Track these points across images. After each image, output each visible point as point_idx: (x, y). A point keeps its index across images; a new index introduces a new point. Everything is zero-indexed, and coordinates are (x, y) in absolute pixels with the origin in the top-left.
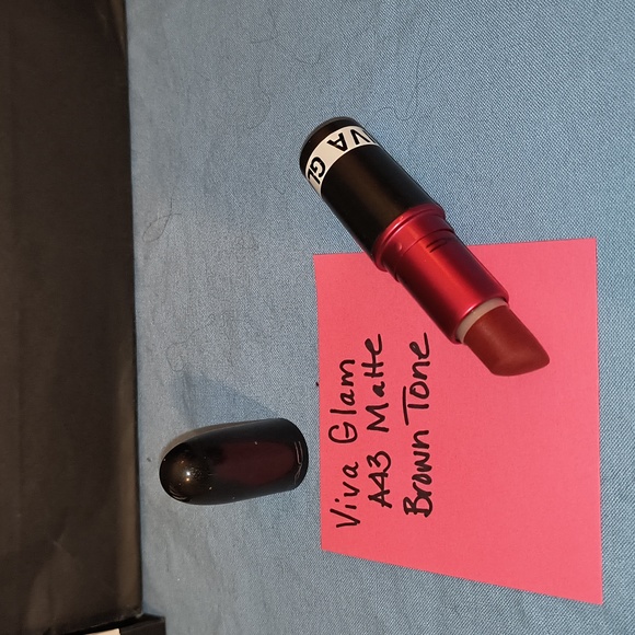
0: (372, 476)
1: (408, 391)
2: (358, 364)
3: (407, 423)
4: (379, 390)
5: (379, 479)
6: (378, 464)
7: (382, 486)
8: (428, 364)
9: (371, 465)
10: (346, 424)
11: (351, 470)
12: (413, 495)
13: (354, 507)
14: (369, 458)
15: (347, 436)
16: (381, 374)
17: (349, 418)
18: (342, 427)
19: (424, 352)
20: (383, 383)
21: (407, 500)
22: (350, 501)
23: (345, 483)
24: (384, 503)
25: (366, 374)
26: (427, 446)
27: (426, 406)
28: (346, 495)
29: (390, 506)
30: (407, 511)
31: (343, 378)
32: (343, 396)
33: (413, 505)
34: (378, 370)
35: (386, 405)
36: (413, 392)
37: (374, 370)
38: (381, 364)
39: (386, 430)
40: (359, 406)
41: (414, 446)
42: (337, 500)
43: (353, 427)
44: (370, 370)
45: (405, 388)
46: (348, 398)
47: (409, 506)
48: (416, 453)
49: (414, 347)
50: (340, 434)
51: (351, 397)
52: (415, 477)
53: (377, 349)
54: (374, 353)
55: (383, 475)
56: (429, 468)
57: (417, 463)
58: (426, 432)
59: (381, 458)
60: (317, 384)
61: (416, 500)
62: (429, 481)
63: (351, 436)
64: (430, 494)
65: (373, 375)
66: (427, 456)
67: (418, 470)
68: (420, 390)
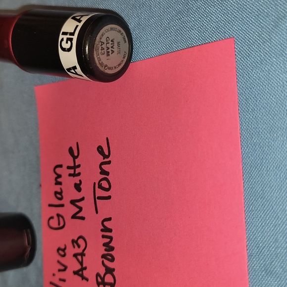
0: (75, 255)
1: (97, 186)
2: (65, 167)
3: (97, 212)
4: (78, 187)
5: (79, 257)
6: (79, 246)
7: (81, 263)
8: (109, 162)
9: (74, 247)
10: (58, 215)
11: (62, 251)
12: (102, 271)
13: (64, 280)
14: (73, 241)
15: (59, 224)
16: (79, 174)
17: (59, 210)
18: (56, 218)
19: (107, 154)
20: (80, 181)
21: (98, 275)
22: (62, 275)
23: (58, 262)
24: (83, 278)
25: (70, 175)
26: (110, 230)
27: (109, 198)
28: (59, 270)
29: (87, 280)
30: (98, 284)
31: (56, 179)
32: (56, 193)
33: (103, 279)
34: (77, 171)
35: (83, 199)
36: (100, 187)
37: (75, 171)
38: (79, 166)
39: (83, 218)
40: (66, 201)
41: (102, 230)
42: (54, 275)
43: (62, 217)
44: (72, 171)
45: (95, 183)
46: (59, 195)
47: (99, 280)
48: (103, 237)
49: (100, 150)
50: (54, 223)
51: (61, 193)
52: (103, 256)
53: (76, 154)
54: (75, 158)
55: (82, 254)
56: (112, 249)
57: (104, 245)
58: (110, 219)
59: (81, 242)
60: (40, 186)
61: (104, 275)
62: (112, 260)
63: (62, 225)
64: (114, 270)
65: (74, 175)
66: (111, 238)
67: (106, 250)
68: (105, 184)
